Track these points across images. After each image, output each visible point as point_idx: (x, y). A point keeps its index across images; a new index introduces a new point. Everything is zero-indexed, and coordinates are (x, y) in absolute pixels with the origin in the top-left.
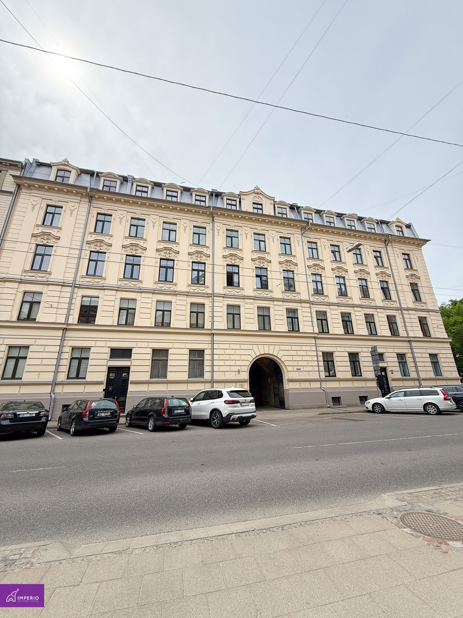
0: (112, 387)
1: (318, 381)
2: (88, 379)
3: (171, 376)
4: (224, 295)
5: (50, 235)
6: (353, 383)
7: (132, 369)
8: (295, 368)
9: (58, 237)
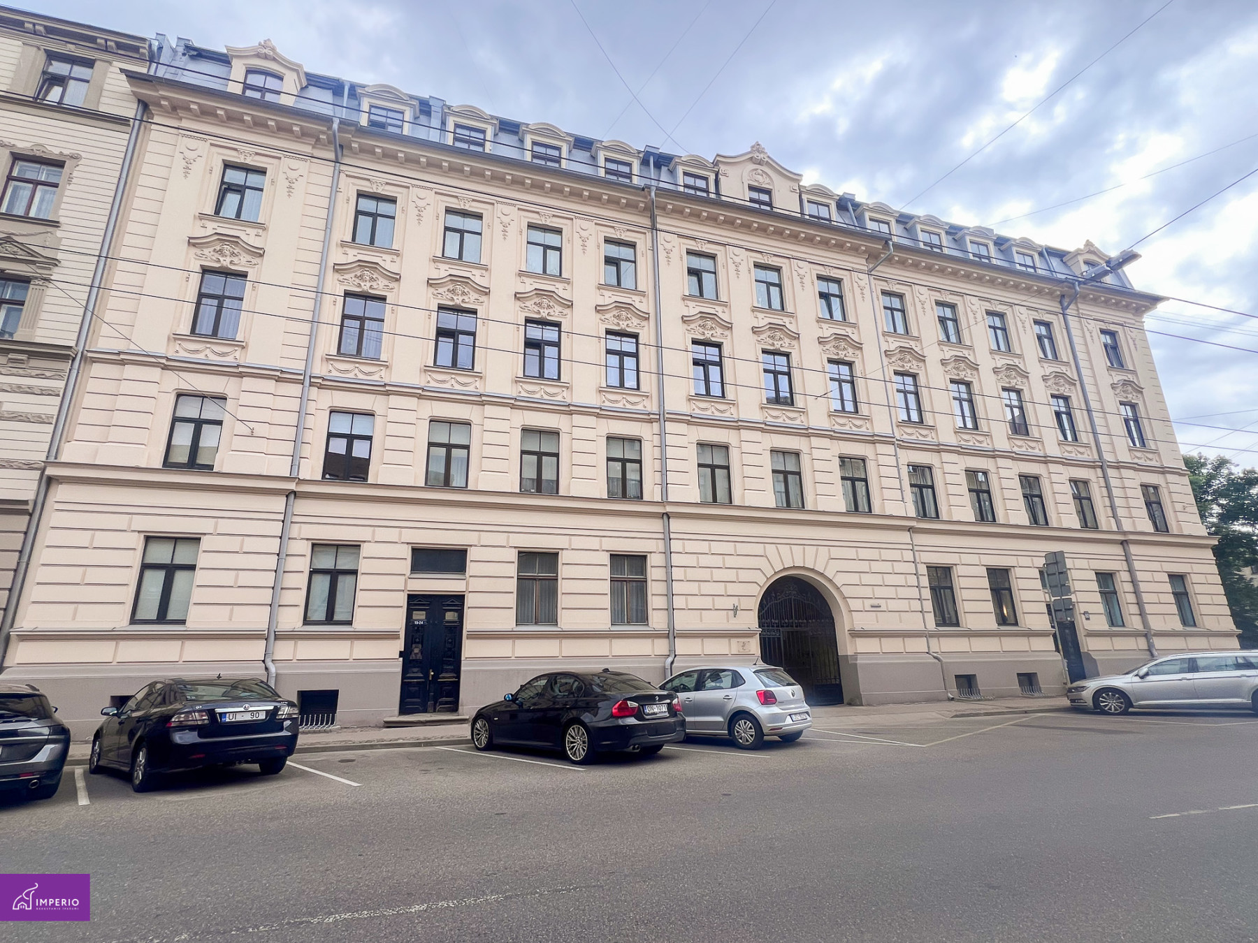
0: (420, 646)
1: (921, 636)
2: (360, 624)
3: (567, 620)
4: (689, 418)
5: (237, 242)
6: (1001, 642)
7: (470, 601)
8: (868, 603)
9: (261, 249)
